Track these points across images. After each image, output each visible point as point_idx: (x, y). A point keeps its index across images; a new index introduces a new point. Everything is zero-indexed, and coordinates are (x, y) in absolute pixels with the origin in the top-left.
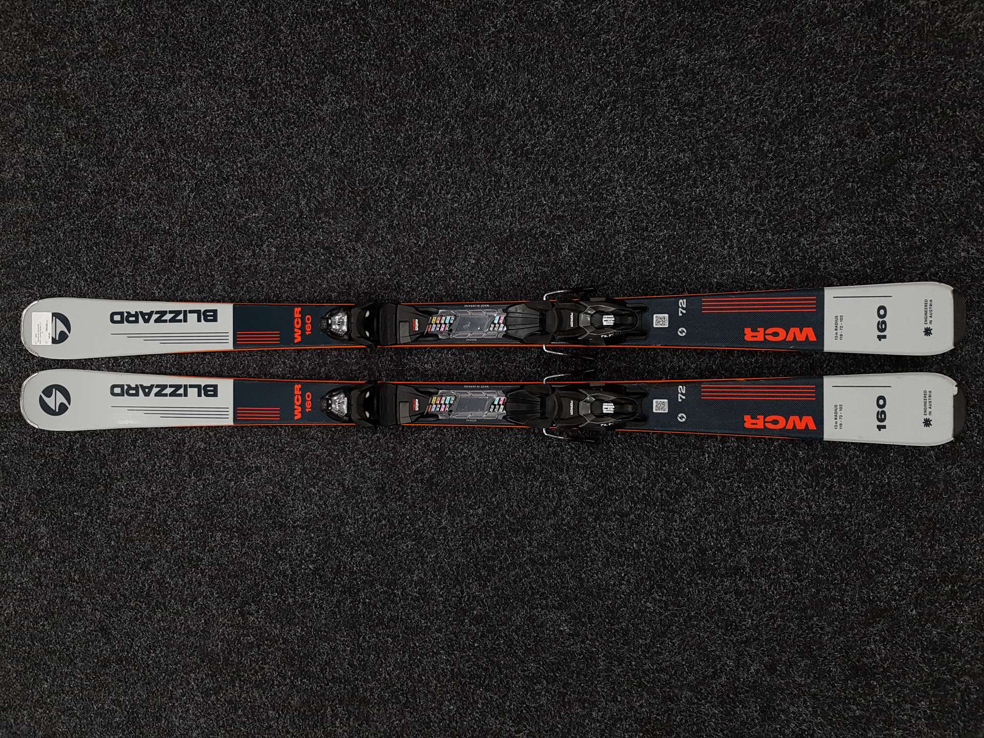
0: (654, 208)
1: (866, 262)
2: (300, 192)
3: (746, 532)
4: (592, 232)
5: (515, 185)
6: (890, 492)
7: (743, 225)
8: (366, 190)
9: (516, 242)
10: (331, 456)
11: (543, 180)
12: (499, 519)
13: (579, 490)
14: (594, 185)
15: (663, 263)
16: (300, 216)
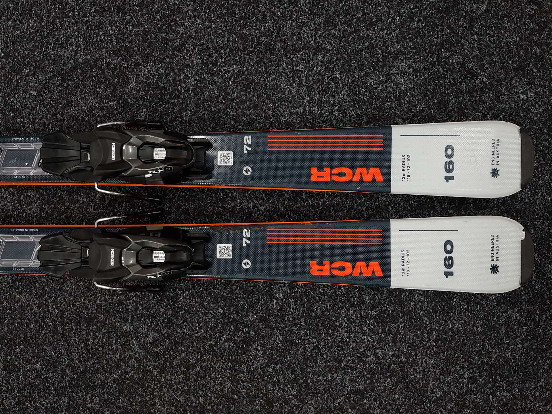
0: (223, 42)
1: (431, 103)
3: (313, 383)
4: (160, 65)
5: (81, 13)
6: (453, 338)
7: (311, 63)
9: (81, 74)
11: (109, 9)
12: (58, 374)
13: (144, 341)
14: (163, 16)
15: (233, 100)
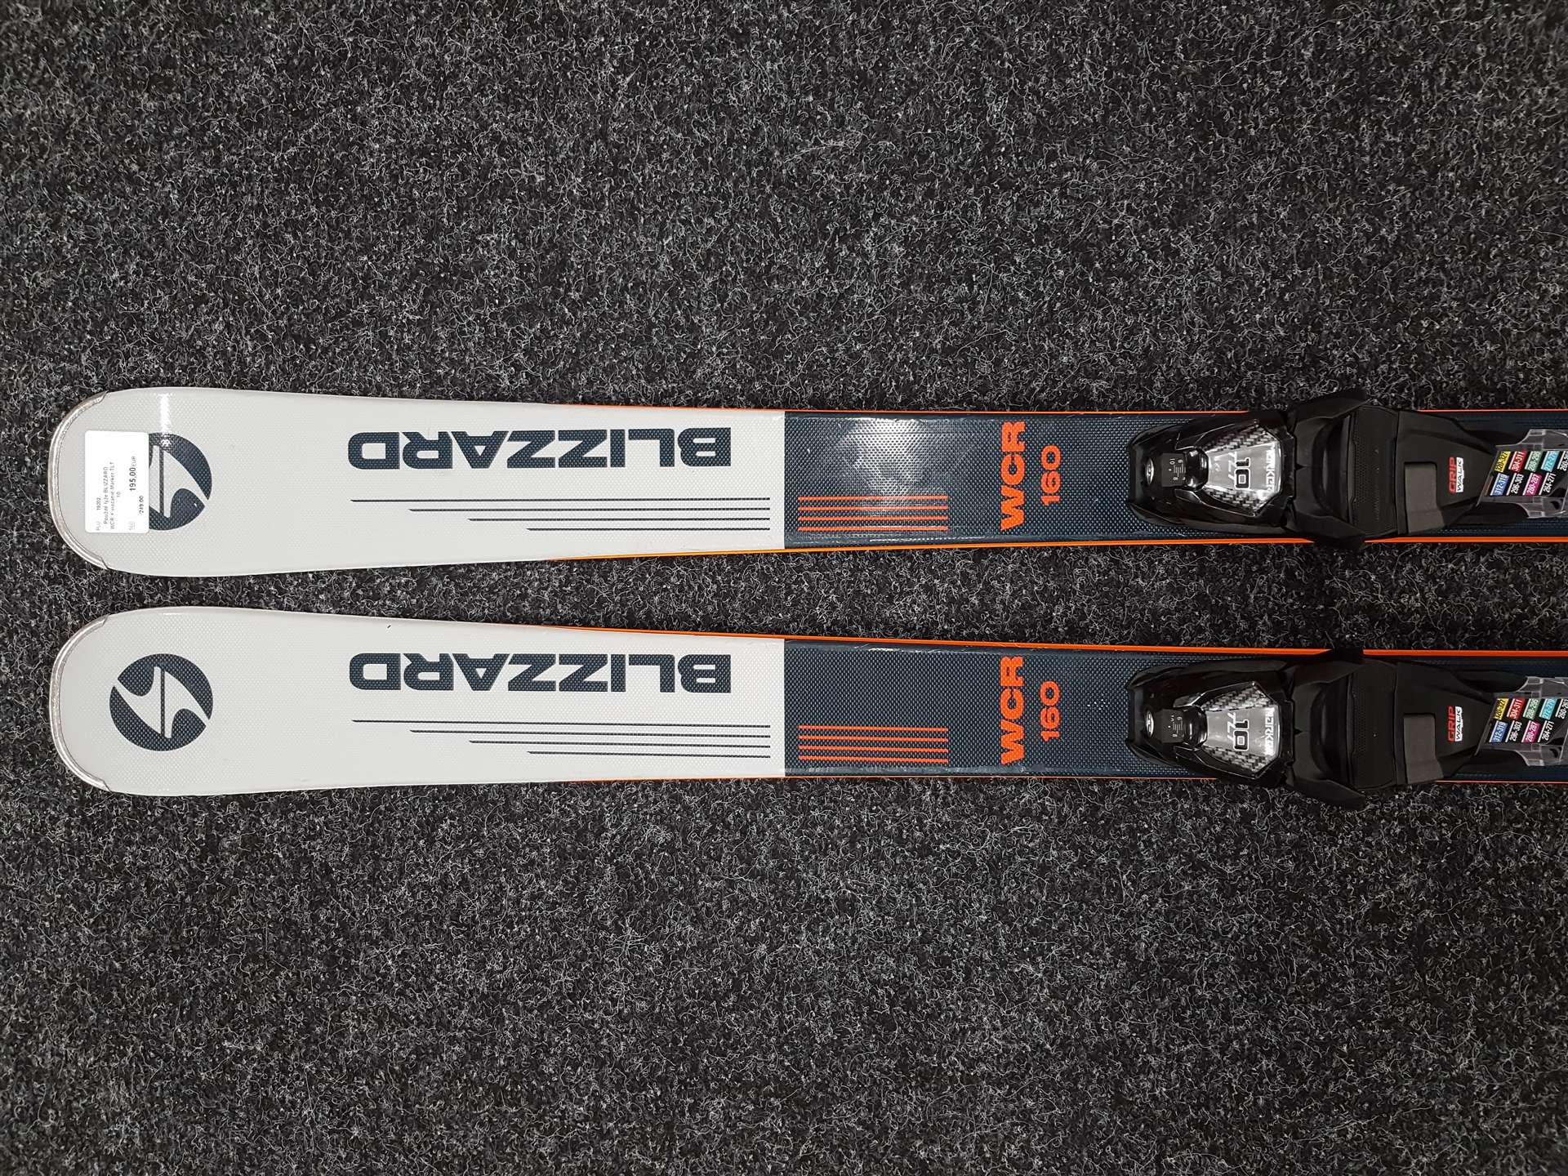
2: (985, 75)
8: (1206, 72)
10: (1089, 868)
16: (987, 150)
